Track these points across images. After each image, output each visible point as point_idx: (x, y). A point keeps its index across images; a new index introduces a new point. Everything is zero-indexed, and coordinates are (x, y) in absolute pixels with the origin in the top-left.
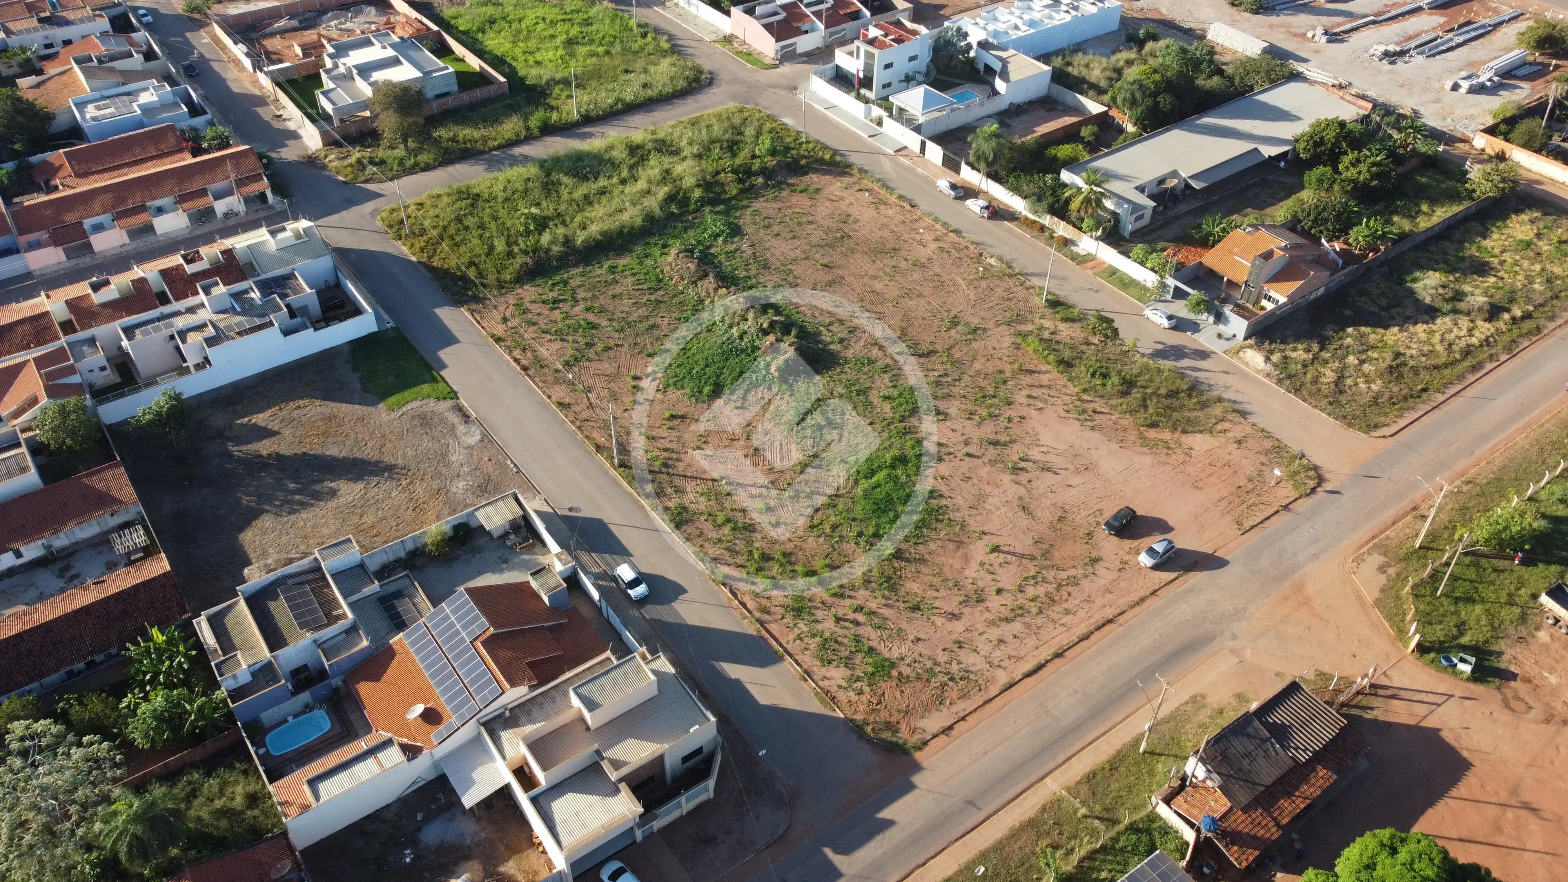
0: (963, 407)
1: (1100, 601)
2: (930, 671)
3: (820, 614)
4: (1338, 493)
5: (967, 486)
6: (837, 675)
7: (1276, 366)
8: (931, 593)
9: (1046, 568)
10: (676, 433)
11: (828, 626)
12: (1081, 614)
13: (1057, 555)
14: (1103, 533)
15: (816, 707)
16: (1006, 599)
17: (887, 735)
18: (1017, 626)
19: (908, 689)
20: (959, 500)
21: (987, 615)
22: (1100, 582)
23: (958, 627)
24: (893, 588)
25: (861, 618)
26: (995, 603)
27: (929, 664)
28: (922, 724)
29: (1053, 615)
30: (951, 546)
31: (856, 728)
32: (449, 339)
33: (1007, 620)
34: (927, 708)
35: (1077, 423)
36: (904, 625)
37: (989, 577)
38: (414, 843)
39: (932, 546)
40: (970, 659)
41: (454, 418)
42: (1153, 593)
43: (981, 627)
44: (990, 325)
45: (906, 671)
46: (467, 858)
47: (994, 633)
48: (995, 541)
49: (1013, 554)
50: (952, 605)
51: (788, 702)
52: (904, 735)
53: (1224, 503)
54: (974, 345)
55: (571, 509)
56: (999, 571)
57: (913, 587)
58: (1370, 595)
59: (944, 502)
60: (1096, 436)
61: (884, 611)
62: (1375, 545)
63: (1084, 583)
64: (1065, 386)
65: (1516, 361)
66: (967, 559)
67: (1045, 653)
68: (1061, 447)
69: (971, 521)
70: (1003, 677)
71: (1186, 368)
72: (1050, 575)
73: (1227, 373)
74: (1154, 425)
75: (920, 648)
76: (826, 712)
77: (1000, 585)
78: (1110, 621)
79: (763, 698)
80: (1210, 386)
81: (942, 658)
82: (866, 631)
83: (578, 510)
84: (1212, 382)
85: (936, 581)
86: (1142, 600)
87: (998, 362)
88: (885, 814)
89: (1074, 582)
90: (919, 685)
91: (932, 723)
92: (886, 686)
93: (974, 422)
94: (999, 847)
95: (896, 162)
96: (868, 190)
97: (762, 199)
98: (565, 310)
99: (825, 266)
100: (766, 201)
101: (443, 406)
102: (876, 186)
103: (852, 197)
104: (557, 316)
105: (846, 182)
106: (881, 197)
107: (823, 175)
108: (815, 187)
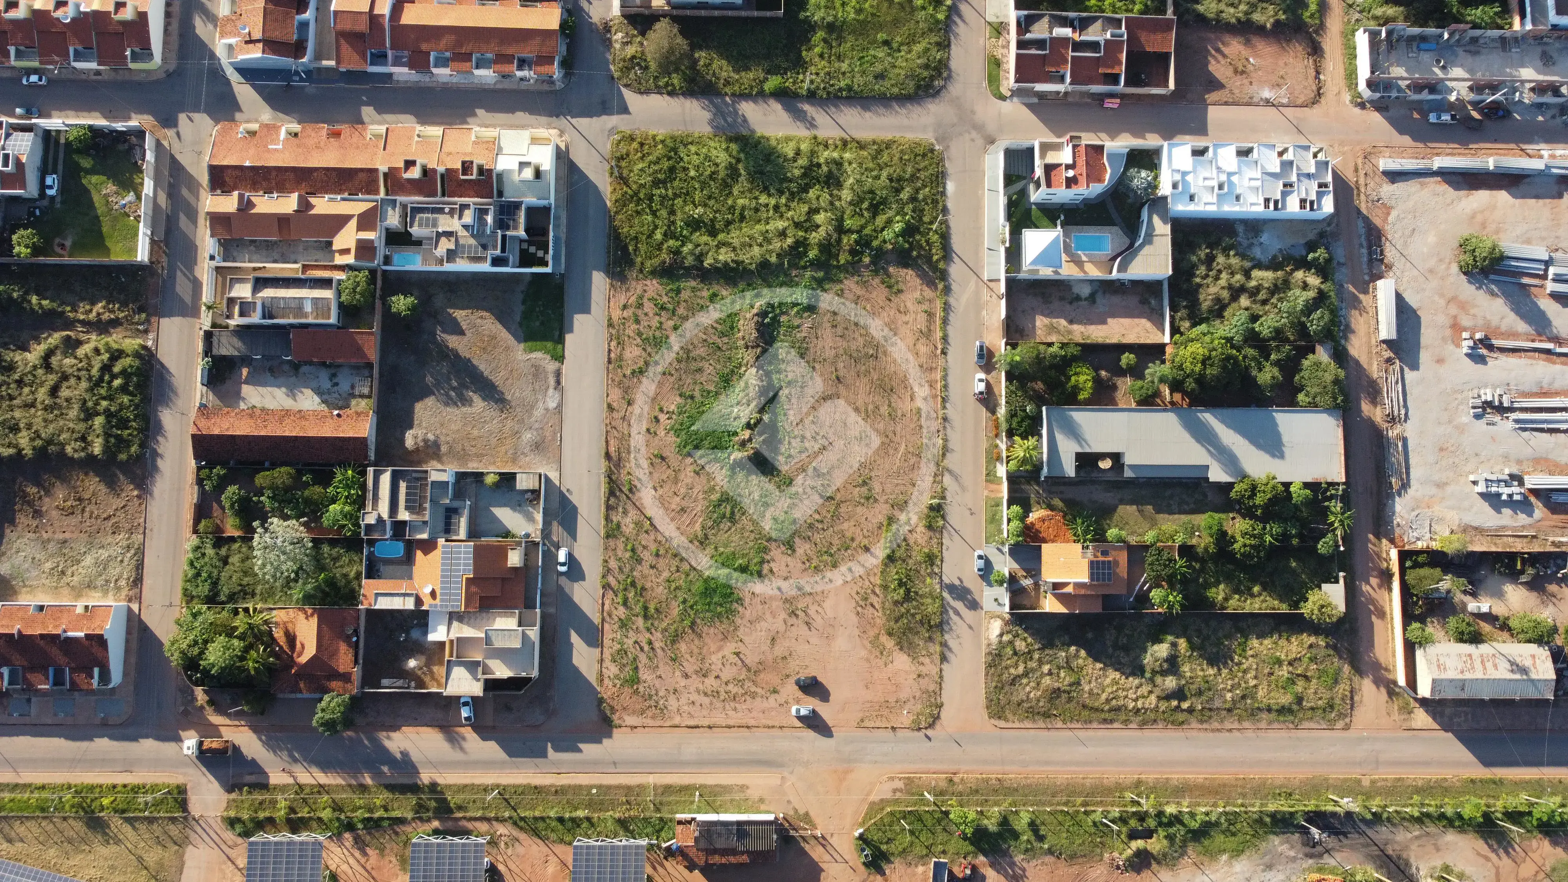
0: (809, 552)
1: (754, 714)
2: (650, 696)
3: (631, 632)
4: (929, 739)
5: (760, 607)
6: (612, 669)
7: (1000, 642)
8: (688, 656)
9: (749, 679)
11: (629, 642)
12: (740, 715)
13: (762, 676)
14: (792, 680)
15: (592, 678)
16: (715, 683)
17: (608, 713)
18: (706, 701)
19: (635, 698)
20: (748, 613)
21: (701, 687)
22: (765, 705)
23: (683, 682)
24: (673, 642)
25: (646, 648)
26: (710, 681)
27: (653, 692)
28: (626, 718)
29: (727, 706)
30: (720, 636)
31: (601, 701)
32: (587, 309)
33: (706, 694)
34: (634, 712)
35: (854, 604)
36: (661, 665)
37: (720, 666)
38: (407, 633)
39: (712, 630)
40: (673, 703)
41: (552, 381)
42: (781, 727)
43: (692, 689)
44: (882, 499)
45: (641, 689)
46: (422, 653)
47: (694, 697)
48: (742, 649)
49: (743, 662)
50: (690, 668)
51: (584, 670)
52: (615, 717)
53: (869, 705)
54: (859, 509)
55: (568, 490)
56: (728, 666)
57: (683, 647)
58: (874, 797)
59: (740, 609)
60: (855, 619)
61: (659, 651)
62: (909, 778)
63: (759, 699)
64: (875, 574)
65: (1139, 733)
66: (720, 649)
67: (706, 722)
68: (830, 614)
69: (742, 629)
70: (677, 720)
71: (952, 608)
72: (748, 684)
73: (970, 627)
74: (890, 634)
75: (657, 683)
76: (595, 684)
77: (721, 674)
78: (748, 727)
79: (576, 660)
80: (951, 629)
81: (662, 693)
82: (643, 658)
83: (571, 493)
84: (954, 628)
85: (696, 651)
86: (773, 727)
87: (858, 530)
88: (581, 746)
89: (754, 696)
90: (641, 700)
91: (630, 720)
92: (627, 691)
93: (803, 567)
94: (609, 787)
95: (977, 293)
96: (930, 315)
97: (856, 278)
98: (663, 319)
99: (838, 378)
100: (857, 283)
101: (551, 366)
102: (939, 314)
103: (913, 316)
104: (655, 323)
105: (925, 294)
106: (932, 328)
107: (918, 276)
108: (901, 286)
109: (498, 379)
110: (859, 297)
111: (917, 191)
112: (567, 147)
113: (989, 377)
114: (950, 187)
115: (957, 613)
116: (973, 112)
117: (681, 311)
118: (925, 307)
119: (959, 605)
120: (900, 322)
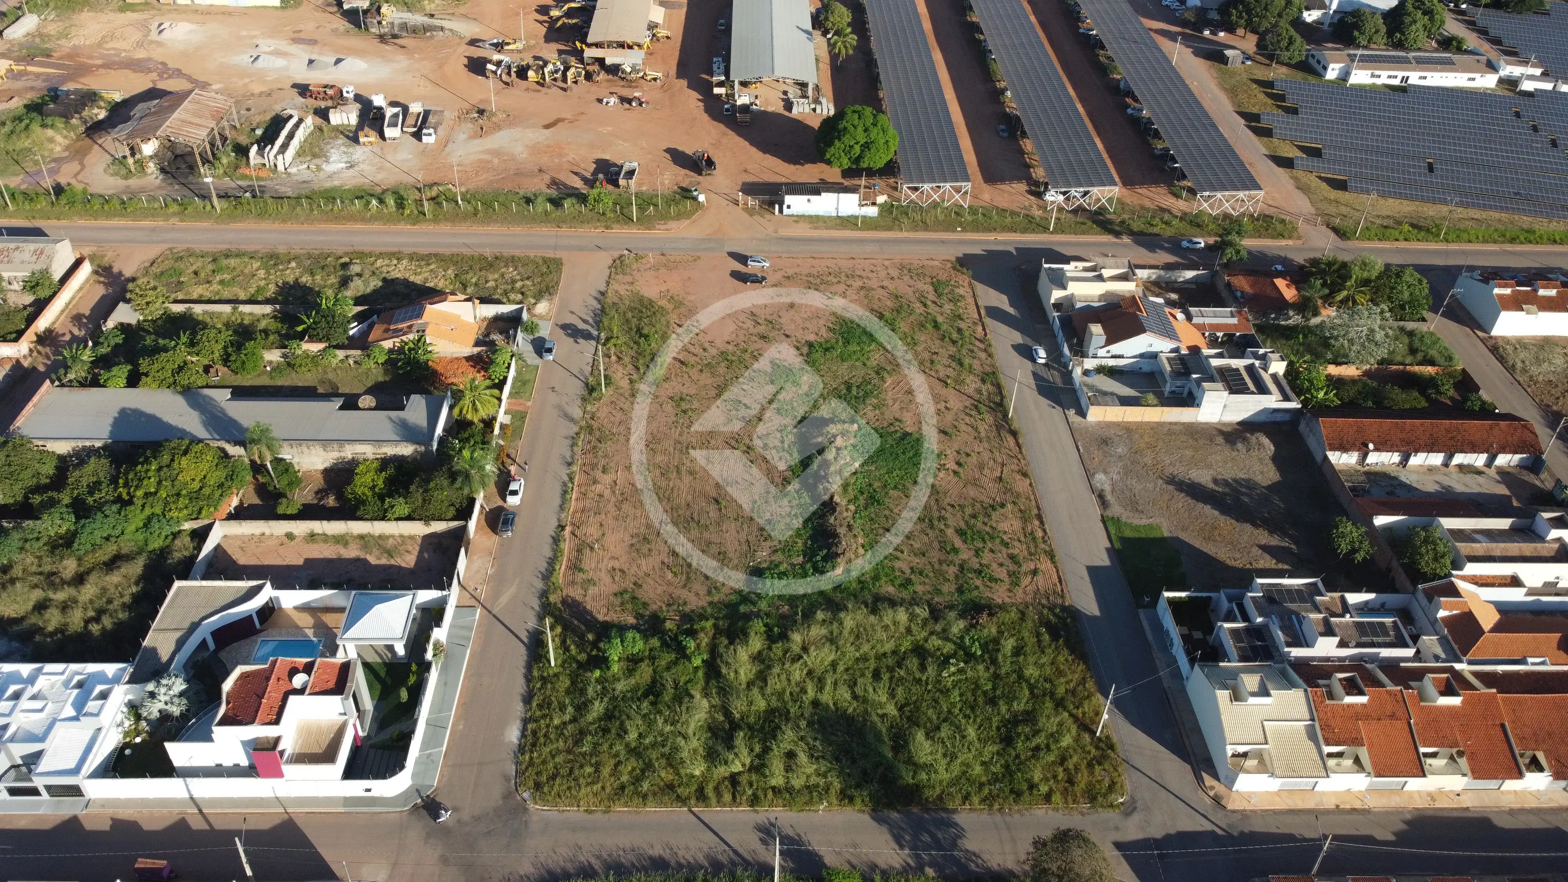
1: (808, 265)
2: (917, 275)
3: (948, 313)
5: (809, 326)
6: (962, 291)
8: (884, 298)
10: (956, 423)
11: (948, 307)
12: (823, 265)
14: (770, 282)
15: (981, 286)
16: (851, 282)
18: (859, 273)
19: (934, 275)
20: (822, 323)
21: (866, 281)
22: (797, 270)
23: (885, 284)
24: (901, 307)
25: (929, 303)
26: (857, 284)
27: (915, 278)
28: (943, 265)
29: (837, 269)
32: (1093, 571)
33: (860, 277)
34: (933, 267)
36: (911, 293)
40: (893, 272)
41: (1110, 498)
43: (875, 279)
45: (928, 279)
47: (872, 275)
50: (880, 292)
51: (993, 292)
52: (955, 266)
53: (688, 268)
55: (1054, 408)
57: (890, 304)
58: (686, 222)
59: (830, 325)
61: (915, 301)
65: (402, 248)
66: (850, 302)
67: (857, 261)
70: (887, 263)
71: (588, 323)
73: (572, 312)
74: (661, 308)
76: (978, 283)
80: (592, 310)
81: (906, 277)
82: (931, 297)
83: (1049, 405)
84: (588, 311)
85: (876, 302)
88: (983, 253)
90: (927, 274)
92: (942, 279)
94: (945, 231)
95: (496, 594)
96: (575, 567)
97: (687, 609)
98: (975, 560)
99: (717, 501)
100: (685, 603)
101: (1116, 510)
102: (562, 567)
103: (602, 566)
104: (987, 557)
105: (580, 591)
106: (575, 553)
107: (590, 613)
108: (617, 601)
109: (1182, 501)
110: (685, 586)
111: (574, 720)
112: (1200, 780)
113: (500, 503)
114: (513, 734)
115: (585, 321)
116: (444, 861)
117: (952, 570)
118: (580, 577)
119: (581, 326)
120: (624, 559)
